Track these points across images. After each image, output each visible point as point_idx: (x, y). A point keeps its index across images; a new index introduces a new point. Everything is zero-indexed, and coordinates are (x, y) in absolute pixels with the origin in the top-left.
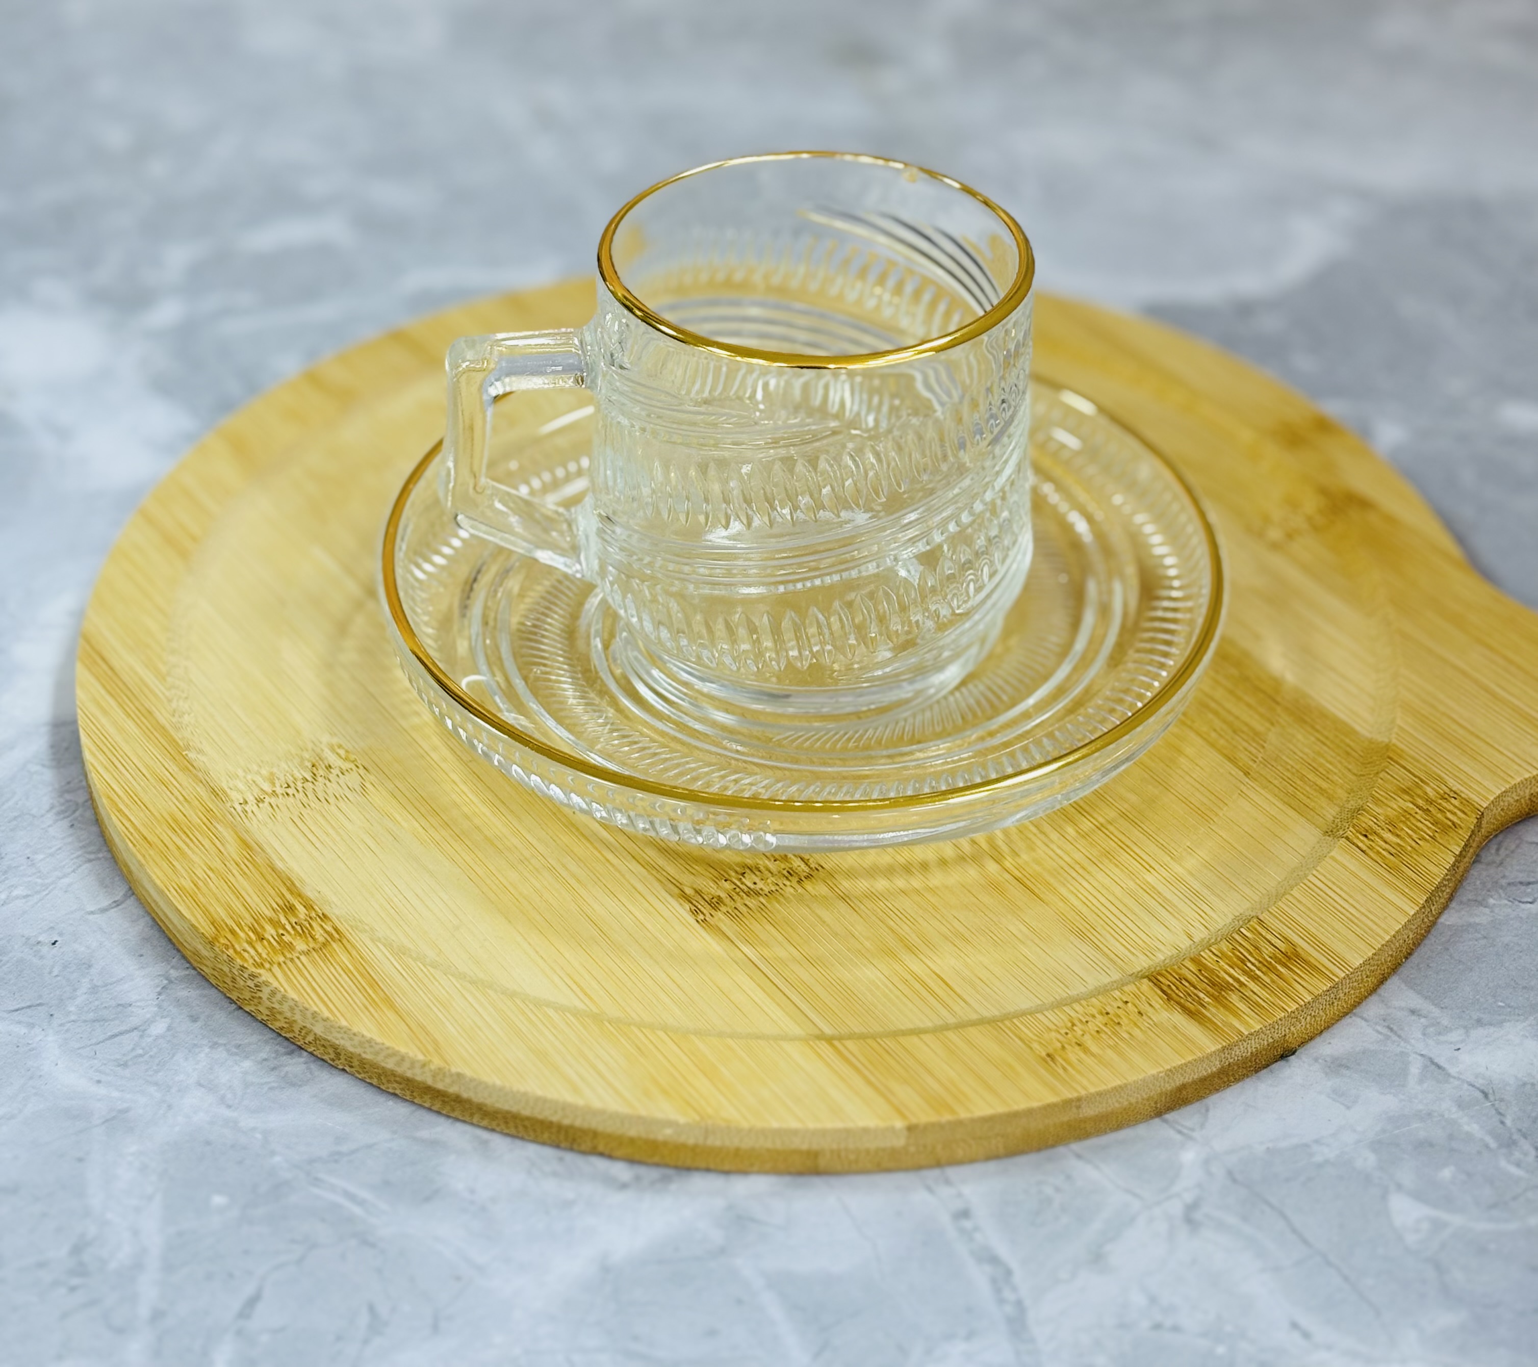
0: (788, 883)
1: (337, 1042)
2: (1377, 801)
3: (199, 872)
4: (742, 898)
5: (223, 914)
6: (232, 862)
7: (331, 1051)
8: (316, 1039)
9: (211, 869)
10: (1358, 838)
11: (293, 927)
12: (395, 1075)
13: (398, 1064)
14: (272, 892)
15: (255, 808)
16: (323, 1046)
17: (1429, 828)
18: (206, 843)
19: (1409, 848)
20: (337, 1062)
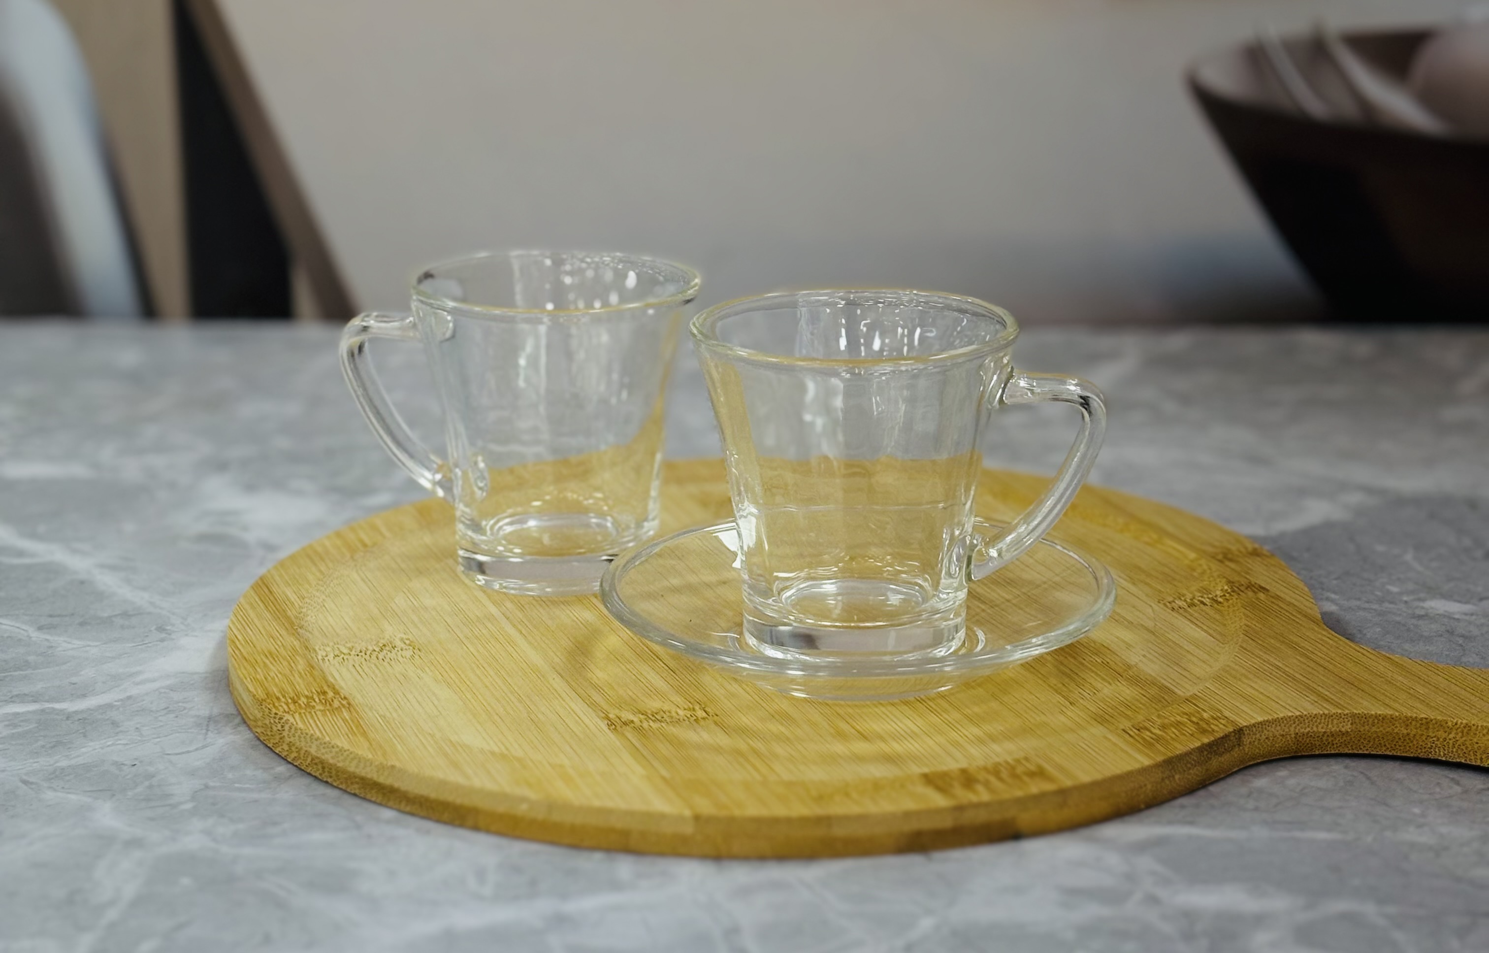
0: (686, 718)
1: (323, 757)
2: (1159, 716)
3: (272, 674)
4: (648, 722)
5: (275, 690)
6: (297, 672)
7: (320, 767)
8: (312, 760)
9: (281, 673)
10: (1131, 730)
11: (320, 700)
12: (355, 777)
13: (357, 767)
14: (315, 685)
15: (331, 659)
16: (316, 764)
17: (1191, 730)
18: (285, 663)
19: (1169, 738)
20: (323, 776)
